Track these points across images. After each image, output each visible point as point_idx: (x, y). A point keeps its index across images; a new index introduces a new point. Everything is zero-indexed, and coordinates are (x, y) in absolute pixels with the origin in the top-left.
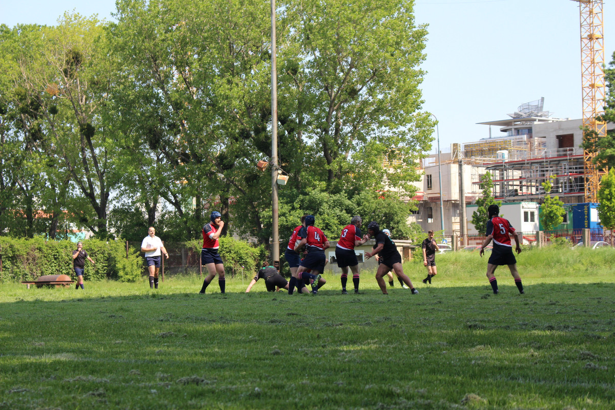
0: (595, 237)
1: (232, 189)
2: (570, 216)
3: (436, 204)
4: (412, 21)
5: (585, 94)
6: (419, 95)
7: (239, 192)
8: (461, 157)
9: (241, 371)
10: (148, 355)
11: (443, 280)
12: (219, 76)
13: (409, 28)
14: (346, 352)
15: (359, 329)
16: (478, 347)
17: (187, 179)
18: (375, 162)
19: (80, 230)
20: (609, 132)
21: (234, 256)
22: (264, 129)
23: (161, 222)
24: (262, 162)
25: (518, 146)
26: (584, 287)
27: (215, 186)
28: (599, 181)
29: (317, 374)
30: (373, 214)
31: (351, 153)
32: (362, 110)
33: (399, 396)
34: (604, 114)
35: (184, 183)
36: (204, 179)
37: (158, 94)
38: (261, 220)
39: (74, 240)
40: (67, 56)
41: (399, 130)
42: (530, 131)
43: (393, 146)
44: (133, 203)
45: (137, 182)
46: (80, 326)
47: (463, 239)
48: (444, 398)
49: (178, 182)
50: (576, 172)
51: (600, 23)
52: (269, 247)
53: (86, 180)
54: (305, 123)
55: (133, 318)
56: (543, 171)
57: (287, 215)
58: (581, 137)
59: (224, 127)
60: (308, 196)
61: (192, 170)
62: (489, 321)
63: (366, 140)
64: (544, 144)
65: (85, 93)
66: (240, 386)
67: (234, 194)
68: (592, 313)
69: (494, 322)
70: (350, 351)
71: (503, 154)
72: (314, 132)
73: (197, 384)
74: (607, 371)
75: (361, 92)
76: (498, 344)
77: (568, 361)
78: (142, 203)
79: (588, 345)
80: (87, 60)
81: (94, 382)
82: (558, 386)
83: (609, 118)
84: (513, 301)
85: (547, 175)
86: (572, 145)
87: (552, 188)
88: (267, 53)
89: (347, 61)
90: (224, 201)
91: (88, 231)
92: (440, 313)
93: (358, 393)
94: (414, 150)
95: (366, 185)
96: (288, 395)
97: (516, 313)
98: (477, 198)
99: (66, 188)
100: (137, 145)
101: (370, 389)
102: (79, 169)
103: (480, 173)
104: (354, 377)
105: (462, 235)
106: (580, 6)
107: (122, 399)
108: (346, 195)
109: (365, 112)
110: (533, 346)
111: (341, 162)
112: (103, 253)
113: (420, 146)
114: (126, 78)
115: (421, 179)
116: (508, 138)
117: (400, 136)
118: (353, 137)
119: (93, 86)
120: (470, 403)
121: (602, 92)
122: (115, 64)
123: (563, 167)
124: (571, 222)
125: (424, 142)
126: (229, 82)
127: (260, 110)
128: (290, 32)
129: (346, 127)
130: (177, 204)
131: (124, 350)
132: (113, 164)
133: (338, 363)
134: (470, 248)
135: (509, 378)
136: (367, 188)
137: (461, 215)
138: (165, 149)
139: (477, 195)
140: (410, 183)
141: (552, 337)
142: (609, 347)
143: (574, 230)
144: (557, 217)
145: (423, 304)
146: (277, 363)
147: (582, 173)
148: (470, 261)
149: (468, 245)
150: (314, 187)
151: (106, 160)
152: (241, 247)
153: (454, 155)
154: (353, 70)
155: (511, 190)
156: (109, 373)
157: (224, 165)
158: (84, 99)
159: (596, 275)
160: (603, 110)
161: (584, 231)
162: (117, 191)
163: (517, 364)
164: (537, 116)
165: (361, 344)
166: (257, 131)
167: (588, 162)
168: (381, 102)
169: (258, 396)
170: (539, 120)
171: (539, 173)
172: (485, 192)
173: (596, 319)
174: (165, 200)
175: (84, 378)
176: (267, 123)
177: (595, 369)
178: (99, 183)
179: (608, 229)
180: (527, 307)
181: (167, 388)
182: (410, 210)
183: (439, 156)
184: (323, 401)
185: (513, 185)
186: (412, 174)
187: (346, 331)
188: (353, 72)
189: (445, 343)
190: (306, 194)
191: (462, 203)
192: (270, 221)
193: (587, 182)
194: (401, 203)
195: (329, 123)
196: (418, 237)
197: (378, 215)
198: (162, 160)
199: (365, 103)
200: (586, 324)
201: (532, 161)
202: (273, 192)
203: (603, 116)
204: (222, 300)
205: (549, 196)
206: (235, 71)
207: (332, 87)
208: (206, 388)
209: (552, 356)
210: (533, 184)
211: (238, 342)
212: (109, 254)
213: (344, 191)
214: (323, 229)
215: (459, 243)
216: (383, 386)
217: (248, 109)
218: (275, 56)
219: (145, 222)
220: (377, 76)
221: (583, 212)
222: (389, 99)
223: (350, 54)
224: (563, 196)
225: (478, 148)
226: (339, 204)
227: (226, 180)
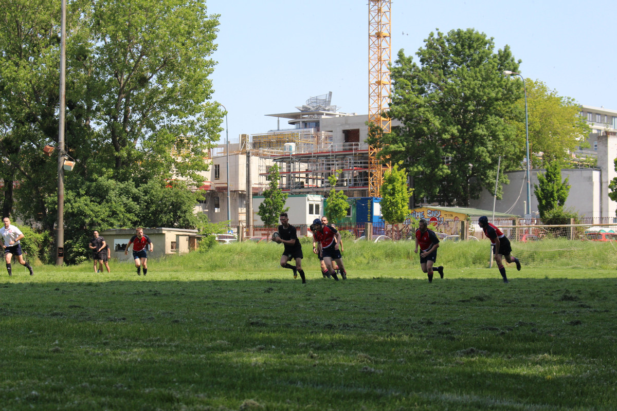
0: (377, 231)
1: (17, 173)
2: (353, 212)
3: (224, 193)
4: (204, 11)
6: (209, 85)
7: (24, 176)
8: (249, 147)
11: (227, 270)
12: (5, 58)
13: (200, 18)
18: (164, 151)
20: (393, 128)
22: (52, 113)
24: (48, 147)
25: (306, 139)
26: (365, 282)
28: (383, 176)
30: (160, 202)
32: (152, 98)
34: (389, 110)
38: (45, 205)
41: (188, 119)
42: (317, 125)
43: (182, 135)
47: (249, 230)
50: (361, 167)
51: (388, 22)
52: (54, 234)
54: (94, 108)
56: (329, 165)
57: (72, 202)
58: (367, 132)
59: (9, 110)
60: (94, 183)
62: (271, 318)
63: (155, 128)
64: (331, 138)
67: (19, 178)
69: (276, 319)
71: (290, 146)
72: (103, 119)
75: (151, 80)
83: (394, 115)
84: (296, 295)
85: (333, 168)
86: (358, 140)
87: (337, 181)
88: (56, 37)
89: (137, 48)
90: (8, 185)
94: (203, 139)
95: (154, 173)
97: (297, 309)
98: (264, 190)
103: (268, 164)
105: (248, 226)
106: (369, 4)
108: (134, 183)
109: (154, 100)
111: (130, 150)
113: (208, 136)
115: (209, 168)
116: (296, 131)
117: (189, 126)
118: (142, 125)
120: (249, 409)
121: (387, 90)
123: (348, 162)
124: (354, 216)
125: (213, 132)
126: (17, 65)
127: (48, 94)
128: (80, 16)
129: (135, 115)
134: (255, 239)
136: (155, 177)
137: (248, 207)
139: (264, 186)
140: (198, 173)
143: (357, 224)
144: (342, 211)
145: (207, 297)
147: (367, 168)
148: (255, 252)
149: (254, 235)
150: (101, 174)
153: (242, 145)
154: (144, 57)
155: (297, 182)
157: (10, 149)
159: (377, 268)
160: (388, 107)
161: (367, 225)
163: (297, 366)
164: (325, 110)
166: (44, 116)
167: (372, 157)
168: (172, 90)
170: (327, 114)
172: (272, 184)
176: (54, 107)
179: (390, 223)
182: (197, 200)
183: (227, 146)
185: (299, 178)
186: (200, 163)
188: (143, 59)
190: (92, 181)
191: (249, 194)
192: (55, 208)
193: (371, 176)
194: (188, 192)
195: (117, 110)
196: (205, 226)
197: (165, 204)
199: (155, 92)
200: (365, 323)
201: (319, 155)
202: (59, 177)
203: (388, 113)
204: (3, 289)
205: (334, 190)
206: (22, 54)
207: (122, 74)
210: (319, 177)
213: (131, 179)
214: (108, 216)
215: (245, 234)
217: (35, 92)
218: (64, 40)
220: (168, 64)
221: (366, 206)
222: (178, 88)
223: (141, 42)
224: (347, 189)
225: (265, 140)
226: (127, 192)
227: (10, 164)
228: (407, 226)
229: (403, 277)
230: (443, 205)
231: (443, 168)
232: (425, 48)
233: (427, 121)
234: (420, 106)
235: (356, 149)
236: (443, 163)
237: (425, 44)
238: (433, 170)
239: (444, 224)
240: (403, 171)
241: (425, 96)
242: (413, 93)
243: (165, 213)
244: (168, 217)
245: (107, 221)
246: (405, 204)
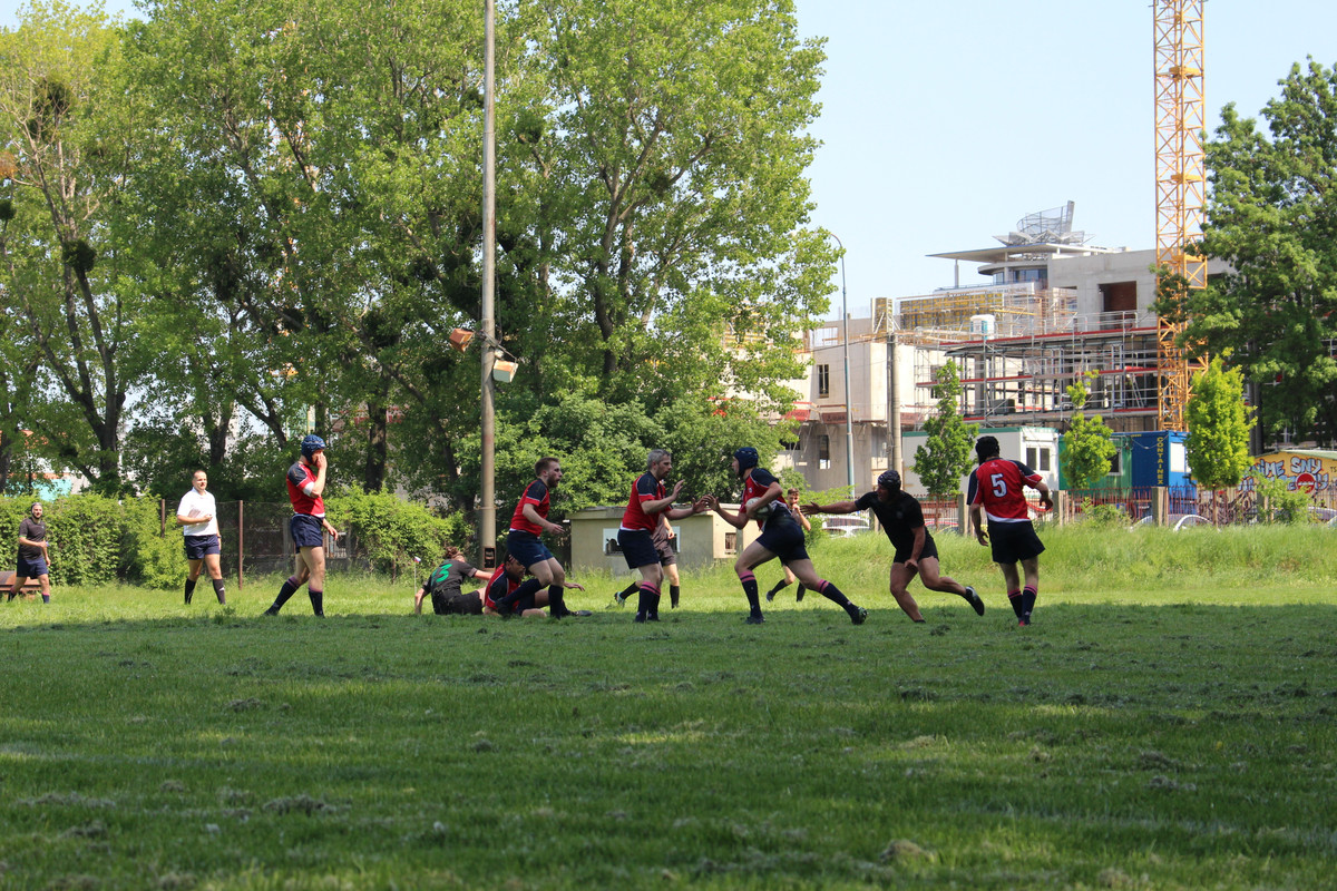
0: (1179, 504)
1: (395, 389)
2: (1125, 460)
3: (838, 428)
4: (792, 31)
5: (1162, 196)
6: (804, 191)
7: (410, 396)
8: (893, 327)
9: (405, 785)
10: (203, 748)
12: (367, 142)
13: (784, 46)
14: (635, 747)
15: (665, 698)
16: (921, 739)
17: (296, 365)
18: (707, 336)
19: (60, 475)
20: (1213, 279)
21: (396, 535)
22: (467, 259)
23: (238, 458)
24: (459, 331)
25: (1018, 306)
26: (1154, 613)
27: (358, 382)
28: (1190, 384)
29: (569, 795)
30: (700, 448)
31: (653, 315)
32: (679, 223)
33: (745, 842)
34: (1202, 239)
35: (290, 374)
36: (334, 366)
37: (236, 178)
38: (457, 455)
39: (45, 495)
40: (36, 92)
41: (760, 267)
42: (1042, 274)
43: (746, 301)
44: (178, 416)
45: (187, 372)
46: (55, 684)
48: (842, 849)
49: (276, 373)
50: (1140, 365)
51: (1197, 44)
52: (474, 517)
53: (74, 364)
54: (554, 247)
55: (172, 668)
56: (1070, 361)
57: (514, 448)
58: (1153, 288)
59: (378, 254)
60: (558, 409)
61: (307, 347)
62: (946, 684)
63: (688, 287)
64: (1072, 302)
65: (76, 172)
66: (403, 819)
67: (399, 400)
68: (1169, 670)
69: (957, 685)
70: (643, 746)
71: (983, 322)
72: (576, 269)
73: (308, 813)
74: (1197, 793)
75: (678, 183)
76: (964, 733)
77: (1114, 772)
78: (197, 416)
79: (1157, 736)
80: (80, 103)
81: (81, 807)
82: (1090, 825)
83: (1213, 248)
84: (1000, 640)
85: (1078, 368)
86: (1133, 306)
87: (1088, 397)
88: (474, 93)
89: (648, 116)
90: (377, 416)
91: (79, 477)
92: (840, 666)
93: (658, 835)
94: (791, 311)
95: (686, 385)
96: (505, 839)
97: (1004, 668)
98: (926, 418)
99: (29, 381)
100: (188, 290)
101: (683, 827)
102: (59, 342)
103: (934, 363)
104: (650, 801)
106: (1154, 6)
107: (142, 845)
108: (643, 406)
109: (686, 227)
110: (1039, 739)
111: (632, 335)
112: (109, 525)
113: (804, 303)
114: (164, 142)
115: (805, 373)
116: (995, 290)
117: (762, 281)
118: (659, 281)
119: (93, 158)
120: (899, 861)
121: (1199, 192)
122: (142, 113)
123: (1113, 354)
124: (1128, 472)
125: (813, 295)
126: (391, 156)
127: (458, 219)
128: (526, 49)
129: (644, 260)
130: (273, 421)
131: (150, 738)
132: (136, 329)
133: (617, 771)
135: (985, 808)
136: (689, 393)
137: (891, 454)
138: (249, 300)
139: (926, 410)
140: (781, 383)
141: (1079, 720)
142: (1202, 742)
143: (1134, 490)
144: (1098, 461)
145: (806, 645)
146: (483, 770)
147: (1152, 366)
150: (573, 387)
151: (119, 322)
152: (412, 515)
153: (877, 322)
154: (663, 134)
155: (1000, 401)
156: (115, 786)
157: (379, 338)
158: (72, 186)
159: (1180, 586)
160: (1200, 231)
161: (1156, 491)
162: (144, 390)
163: (1003, 777)
164: (1059, 242)
165: (668, 730)
166: (451, 264)
167: (1165, 344)
168: (723, 204)
169: (439, 839)
170: (1063, 251)
171: (1060, 365)
172: (943, 405)
173: (1174, 683)
174: (247, 412)
175: (59, 797)
176: (472, 246)
177: (1170, 790)
178: (101, 372)
179: (1207, 488)
180: (1028, 654)
181: (241, 821)
182: (781, 442)
183: (845, 324)
184: (581, 853)
185: (1004, 391)
186: (786, 362)
187: (637, 702)
188: (662, 139)
189: (849, 731)
190: (555, 403)
191: (893, 428)
192: (476, 462)
193: (1163, 386)
194: (761, 425)
195: (606, 249)
197: (711, 451)
198: (243, 322)
199: (686, 207)
200: (1154, 693)
201: (1046, 339)
202: (484, 397)
203: (1200, 245)
204: (368, 631)
205: (1081, 416)
206: (404, 132)
207: (616, 172)
208: (326, 821)
209: (1078, 760)
210: (1048, 388)
211: (400, 722)
212: (124, 528)
213: (637, 398)
214: (590, 479)
216: (713, 821)
217: (431, 214)
218: (491, 100)
219: (203, 458)
220: (713, 149)
221: (1154, 451)
222: (738, 199)
223: (655, 101)
224: (1111, 415)
225: (929, 309)
226: (627, 426)
227: (381, 369)
228: (1247, 494)
229: (1237, 604)
230: (1328, 447)
231: (1325, 365)
232: (1281, 99)
233: (1288, 263)
234: (1271, 230)
235: (1130, 326)
236: (1326, 354)
237: (1281, 88)
238: (1304, 367)
239: (1330, 488)
240: (1235, 372)
241: (1284, 206)
242: (1255, 200)
243: (712, 470)
244: (717, 479)
245: (587, 489)
246: (1242, 444)
